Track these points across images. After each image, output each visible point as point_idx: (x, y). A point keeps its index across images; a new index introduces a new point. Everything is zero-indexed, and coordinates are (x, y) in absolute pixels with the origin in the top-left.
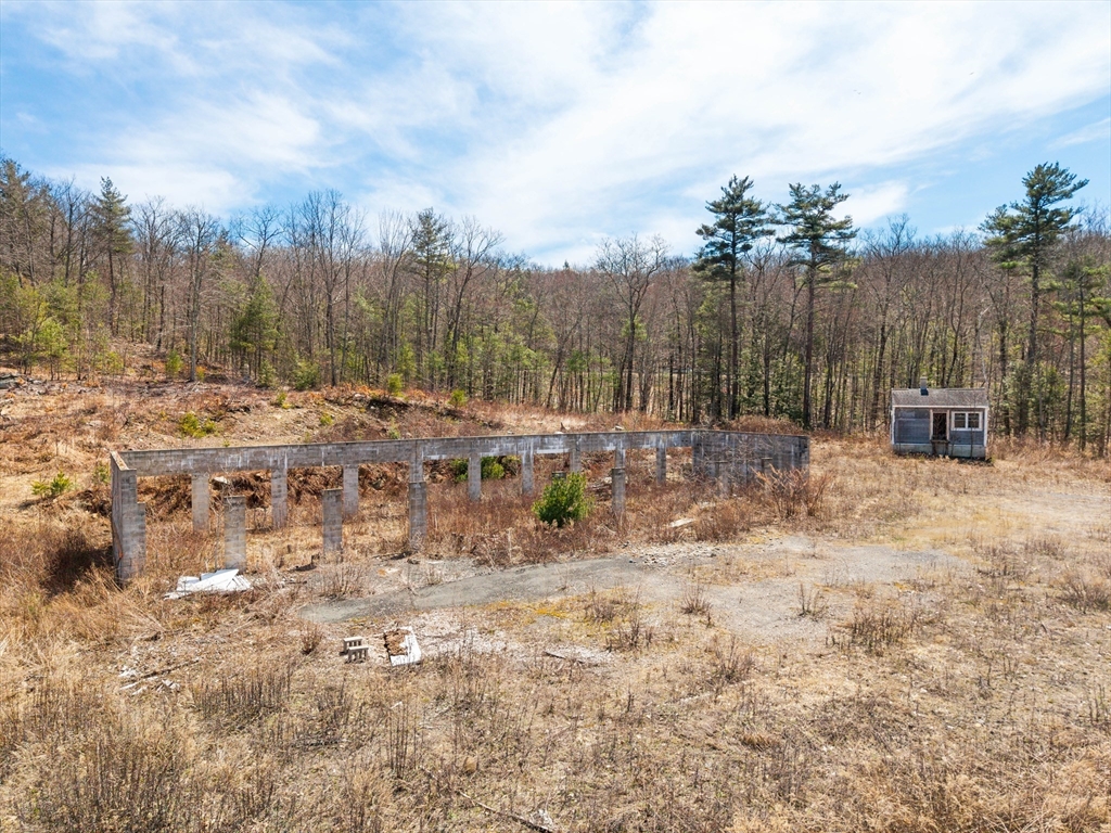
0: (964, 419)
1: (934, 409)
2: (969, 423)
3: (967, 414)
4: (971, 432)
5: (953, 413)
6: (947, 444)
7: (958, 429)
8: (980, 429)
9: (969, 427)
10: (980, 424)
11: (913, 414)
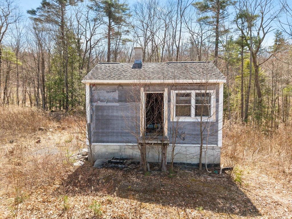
0: (189, 101)
1: (145, 85)
2: (197, 108)
3: (193, 93)
4: (201, 123)
5: (174, 93)
6: (165, 146)
7: (182, 119)
8: (213, 119)
9: (196, 115)
10: (213, 110)
11: (116, 95)
